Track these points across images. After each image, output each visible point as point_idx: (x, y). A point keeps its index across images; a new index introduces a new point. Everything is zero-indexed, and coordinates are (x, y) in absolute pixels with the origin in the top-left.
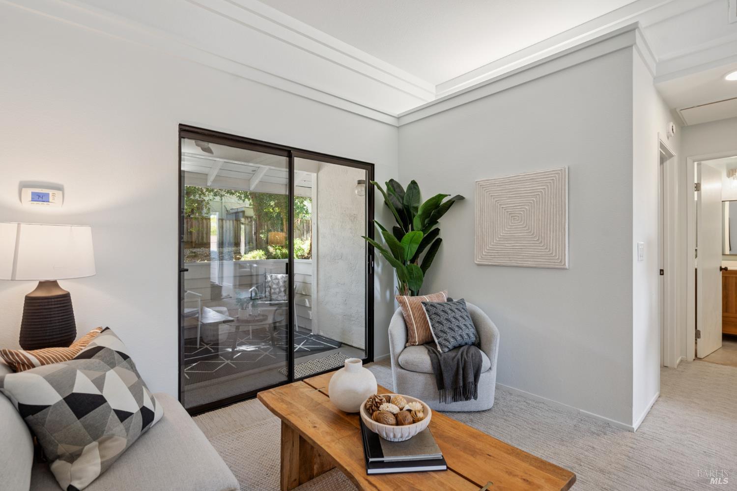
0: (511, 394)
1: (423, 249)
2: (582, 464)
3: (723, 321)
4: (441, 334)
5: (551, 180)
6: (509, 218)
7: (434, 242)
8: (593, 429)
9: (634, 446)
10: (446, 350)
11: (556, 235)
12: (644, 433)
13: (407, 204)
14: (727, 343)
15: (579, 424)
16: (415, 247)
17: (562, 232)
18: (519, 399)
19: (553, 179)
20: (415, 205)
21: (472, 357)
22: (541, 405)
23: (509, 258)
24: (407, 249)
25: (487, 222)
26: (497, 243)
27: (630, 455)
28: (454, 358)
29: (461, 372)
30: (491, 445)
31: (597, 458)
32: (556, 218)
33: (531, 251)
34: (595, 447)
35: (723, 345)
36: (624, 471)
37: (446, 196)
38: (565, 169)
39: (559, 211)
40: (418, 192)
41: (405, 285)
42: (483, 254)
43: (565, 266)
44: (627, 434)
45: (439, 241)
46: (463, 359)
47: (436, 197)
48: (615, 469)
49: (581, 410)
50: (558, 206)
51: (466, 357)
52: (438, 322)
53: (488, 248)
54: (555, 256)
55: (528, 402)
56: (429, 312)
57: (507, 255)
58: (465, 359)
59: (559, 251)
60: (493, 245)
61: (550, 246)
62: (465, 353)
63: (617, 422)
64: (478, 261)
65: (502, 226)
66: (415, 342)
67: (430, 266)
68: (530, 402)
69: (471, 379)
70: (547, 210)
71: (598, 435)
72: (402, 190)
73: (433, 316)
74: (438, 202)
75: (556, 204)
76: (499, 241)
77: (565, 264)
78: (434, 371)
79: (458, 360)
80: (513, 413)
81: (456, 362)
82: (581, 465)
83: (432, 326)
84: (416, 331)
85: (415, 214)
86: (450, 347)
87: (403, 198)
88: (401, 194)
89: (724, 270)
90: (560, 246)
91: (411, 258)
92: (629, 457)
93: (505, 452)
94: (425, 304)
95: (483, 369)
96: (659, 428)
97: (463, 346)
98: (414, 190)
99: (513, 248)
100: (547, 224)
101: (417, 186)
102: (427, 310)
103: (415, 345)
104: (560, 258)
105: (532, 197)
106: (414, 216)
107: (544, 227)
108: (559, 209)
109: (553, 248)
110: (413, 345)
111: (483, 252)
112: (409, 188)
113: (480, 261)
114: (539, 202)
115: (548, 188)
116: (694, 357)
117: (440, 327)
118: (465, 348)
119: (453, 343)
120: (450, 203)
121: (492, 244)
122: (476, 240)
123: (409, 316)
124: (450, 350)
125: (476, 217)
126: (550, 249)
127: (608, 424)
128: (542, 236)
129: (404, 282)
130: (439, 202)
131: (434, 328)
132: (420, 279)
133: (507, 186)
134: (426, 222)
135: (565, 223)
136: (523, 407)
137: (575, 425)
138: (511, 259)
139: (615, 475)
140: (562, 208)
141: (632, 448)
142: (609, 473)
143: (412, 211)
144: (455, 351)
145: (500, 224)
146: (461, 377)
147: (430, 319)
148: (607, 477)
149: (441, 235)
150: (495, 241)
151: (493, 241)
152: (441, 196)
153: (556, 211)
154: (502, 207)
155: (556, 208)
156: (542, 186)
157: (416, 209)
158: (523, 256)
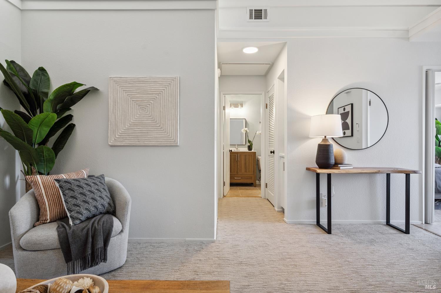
0: (140, 244)
1: (55, 133)
2: (198, 273)
3: (230, 177)
4: (74, 208)
5: (169, 84)
6: (138, 109)
7: (66, 127)
8: (196, 248)
9: (218, 250)
10: (78, 222)
11: (172, 123)
12: (220, 241)
13: (34, 88)
14: (232, 187)
15: (188, 248)
16: (46, 130)
17: (175, 120)
18: (147, 245)
19: (170, 84)
20: (45, 90)
21: (103, 224)
22: (162, 244)
23: (138, 139)
24: (35, 131)
25: (119, 111)
26: (128, 128)
27: (218, 256)
28: (84, 228)
29: (90, 240)
30: (164, 289)
31: (204, 266)
32: (172, 111)
33: (154, 134)
34: (201, 259)
35: (230, 189)
36: (219, 267)
37: (81, 85)
38: (178, 77)
39: (174, 106)
40: (48, 79)
41: (33, 167)
42: (116, 137)
43: (178, 144)
44: (213, 244)
45: (73, 126)
46: (93, 228)
47: (71, 84)
48: (215, 268)
49: (187, 239)
50: (173, 102)
51: (96, 225)
52: (72, 197)
53: (120, 132)
54: (171, 137)
55: (154, 245)
56: (62, 188)
57: (136, 137)
58: (95, 227)
59: (174, 134)
60: (124, 130)
61: (168, 131)
62: (96, 222)
63: (206, 239)
64: (112, 143)
65: (133, 115)
66: (47, 220)
67: (63, 148)
68: (155, 245)
69: (100, 244)
70: (166, 105)
71: (200, 251)
72: (27, 75)
73: (67, 192)
74: (71, 90)
75: (172, 101)
76: (130, 126)
77: (177, 142)
78: (61, 245)
79: (88, 229)
80: (145, 257)
81: (86, 232)
82: (198, 275)
83: (65, 201)
84: (48, 209)
85: (45, 99)
86: (83, 218)
87: (28, 83)
88: (27, 79)
89: (231, 151)
90: (174, 131)
91: (41, 140)
92: (218, 257)
93: (178, 289)
94: (58, 181)
95: (113, 233)
96: (224, 236)
97: (97, 216)
98: (43, 77)
99: (141, 132)
100: (166, 115)
101: (47, 73)
102: (61, 187)
103: (46, 223)
104: (174, 138)
105: (156, 95)
106: (43, 101)
107: (164, 117)
108: (174, 105)
109: (170, 132)
110: (44, 223)
111: (116, 136)
112: (36, 73)
113: (114, 143)
114: (161, 99)
115: (167, 89)
116: (223, 196)
117: (74, 201)
118: (98, 217)
119: (86, 214)
120: (85, 93)
121: (124, 128)
122: (109, 125)
123: (41, 195)
124: (82, 222)
125: (110, 107)
126: (168, 132)
127: (202, 242)
128: (162, 123)
129: (31, 165)
130: (73, 91)
131: (67, 203)
132: (51, 161)
133: (137, 84)
134: (57, 108)
135: (177, 114)
136: (151, 250)
137: (186, 250)
138: (139, 140)
139: (216, 272)
140: (175, 104)
141: (217, 251)
142: (213, 272)
143: (41, 96)
144: (87, 222)
145: (131, 114)
146: (89, 245)
147: (63, 194)
148: (213, 275)
149: (74, 121)
150: (126, 127)
151: (125, 127)
152: (76, 85)
153: (172, 106)
154: (133, 100)
155: (172, 104)
156: (163, 87)
157: (46, 94)
158: (149, 137)
